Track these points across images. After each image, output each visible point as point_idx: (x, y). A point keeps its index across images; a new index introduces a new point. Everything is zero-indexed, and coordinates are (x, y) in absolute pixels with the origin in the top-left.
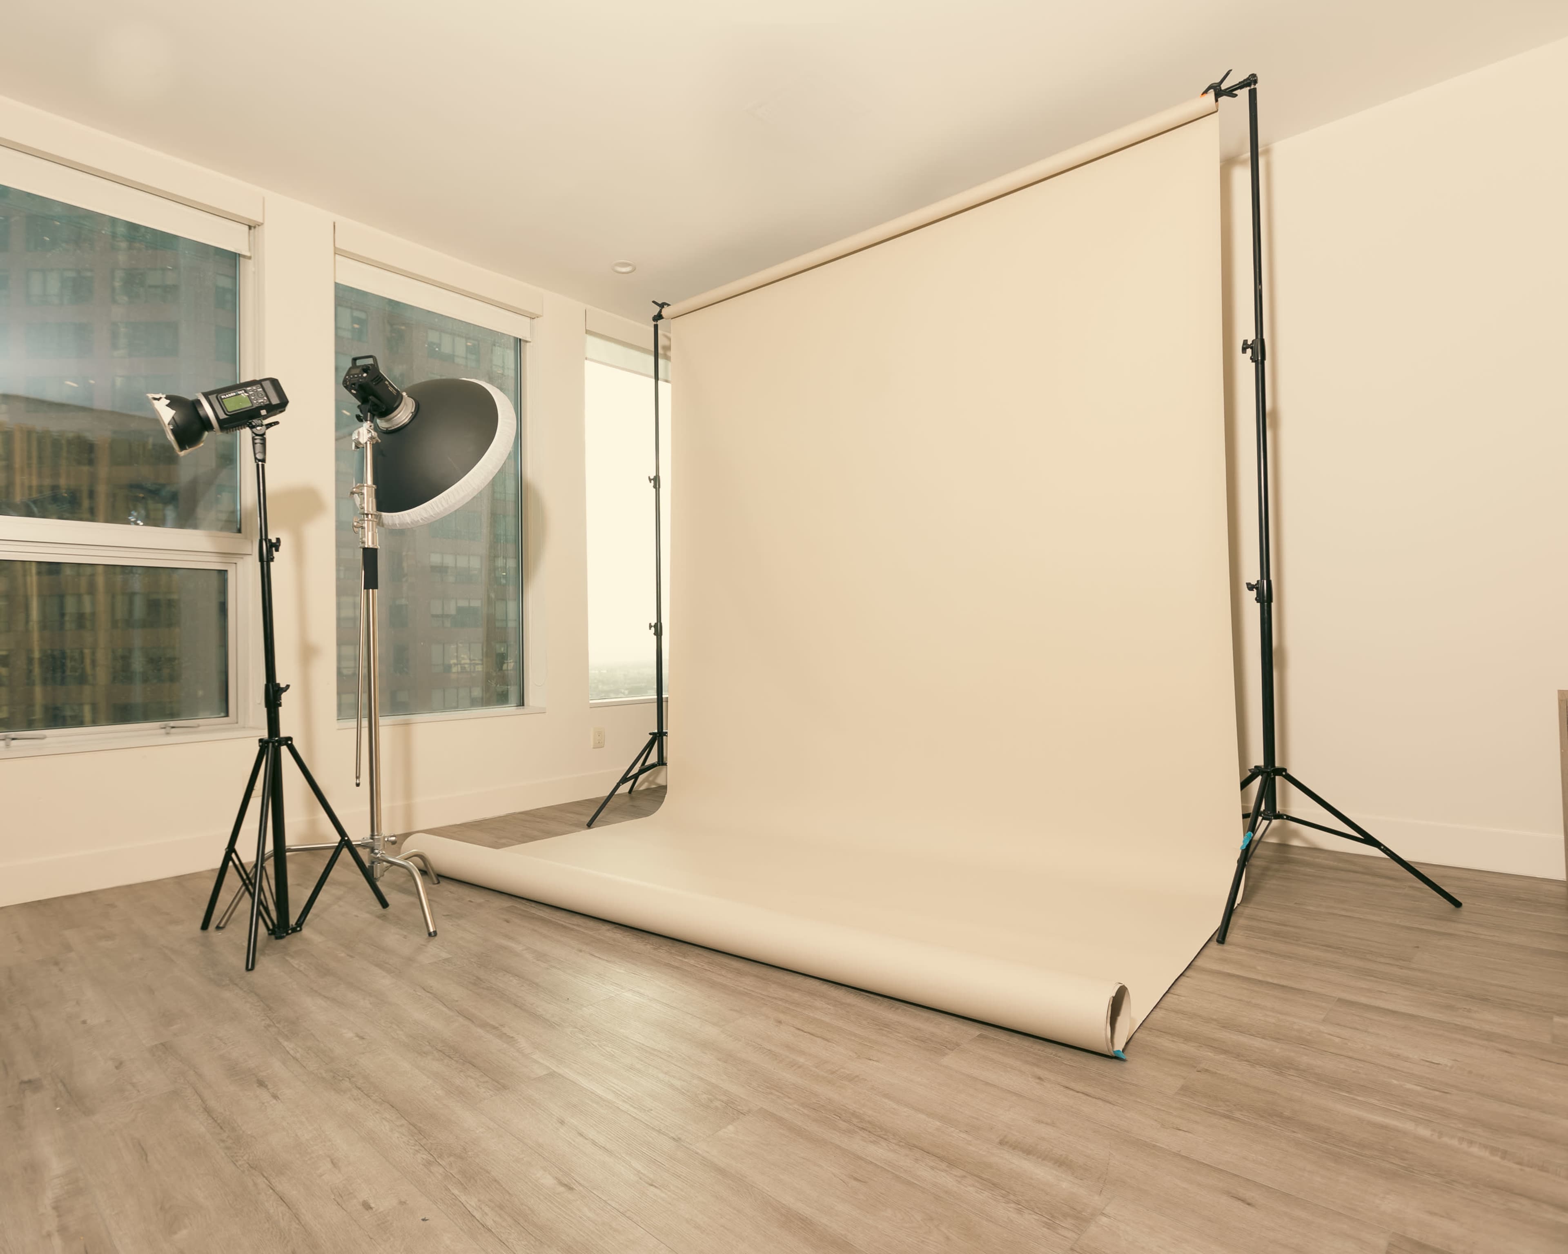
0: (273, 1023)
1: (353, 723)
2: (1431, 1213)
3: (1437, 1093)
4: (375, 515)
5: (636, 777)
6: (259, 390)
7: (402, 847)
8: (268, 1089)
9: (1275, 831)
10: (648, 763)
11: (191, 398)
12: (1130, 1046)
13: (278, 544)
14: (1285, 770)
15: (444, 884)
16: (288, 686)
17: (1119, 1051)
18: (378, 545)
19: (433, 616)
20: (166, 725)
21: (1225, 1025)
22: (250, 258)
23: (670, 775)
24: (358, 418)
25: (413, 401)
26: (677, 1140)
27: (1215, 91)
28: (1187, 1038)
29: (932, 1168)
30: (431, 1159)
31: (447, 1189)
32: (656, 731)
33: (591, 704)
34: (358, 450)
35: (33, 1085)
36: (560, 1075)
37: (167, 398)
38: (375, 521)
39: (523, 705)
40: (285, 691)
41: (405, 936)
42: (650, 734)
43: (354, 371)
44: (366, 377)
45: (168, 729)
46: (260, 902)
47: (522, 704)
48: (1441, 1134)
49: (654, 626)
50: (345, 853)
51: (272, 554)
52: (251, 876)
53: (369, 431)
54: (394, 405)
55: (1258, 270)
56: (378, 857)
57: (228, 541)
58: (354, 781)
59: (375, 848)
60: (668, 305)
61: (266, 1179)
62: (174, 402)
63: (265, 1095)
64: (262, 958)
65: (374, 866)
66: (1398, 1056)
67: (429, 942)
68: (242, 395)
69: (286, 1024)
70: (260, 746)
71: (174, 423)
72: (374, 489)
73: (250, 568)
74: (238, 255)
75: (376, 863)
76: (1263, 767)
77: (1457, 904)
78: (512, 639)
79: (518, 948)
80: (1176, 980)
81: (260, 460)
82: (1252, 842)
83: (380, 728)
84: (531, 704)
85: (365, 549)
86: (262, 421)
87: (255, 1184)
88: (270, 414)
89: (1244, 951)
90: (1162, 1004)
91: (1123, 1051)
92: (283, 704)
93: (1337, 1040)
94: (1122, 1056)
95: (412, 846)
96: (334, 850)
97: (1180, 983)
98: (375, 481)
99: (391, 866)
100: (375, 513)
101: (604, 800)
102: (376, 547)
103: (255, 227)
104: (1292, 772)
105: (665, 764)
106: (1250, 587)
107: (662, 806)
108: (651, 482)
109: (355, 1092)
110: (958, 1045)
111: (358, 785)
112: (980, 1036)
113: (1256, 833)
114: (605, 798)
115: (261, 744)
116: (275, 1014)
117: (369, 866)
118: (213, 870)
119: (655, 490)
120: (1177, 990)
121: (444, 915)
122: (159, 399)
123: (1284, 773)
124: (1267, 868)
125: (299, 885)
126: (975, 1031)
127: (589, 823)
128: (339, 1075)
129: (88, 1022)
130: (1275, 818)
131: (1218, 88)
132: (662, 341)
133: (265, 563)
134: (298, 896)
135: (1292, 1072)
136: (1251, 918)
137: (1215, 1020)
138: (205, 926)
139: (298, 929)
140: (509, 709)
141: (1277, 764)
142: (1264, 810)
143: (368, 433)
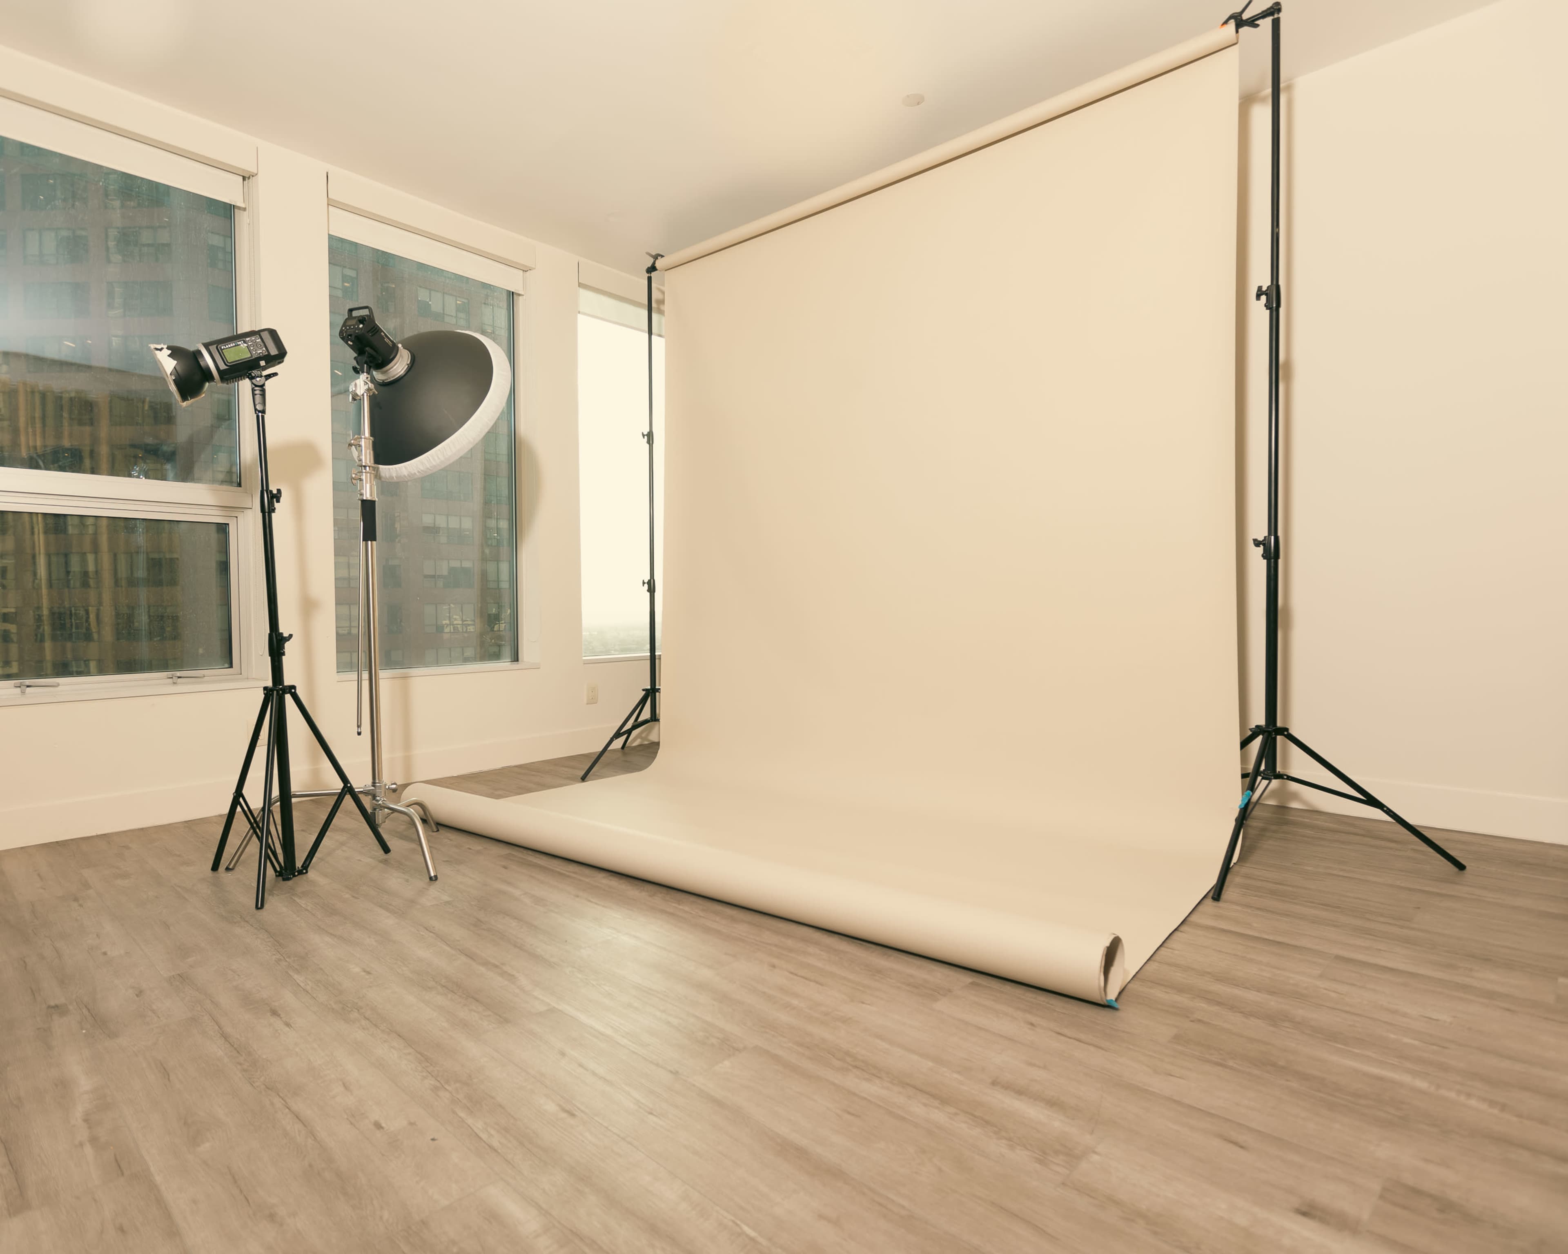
0: (284, 958)
1: (354, 676)
2: (1427, 1161)
3: (1435, 1047)
4: (372, 467)
5: (629, 732)
6: (257, 340)
7: (402, 797)
8: (281, 1018)
9: (1274, 793)
10: (641, 719)
11: (192, 348)
12: (1123, 996)
13: (279, 495)
14: (1287, 730)
15: (442, 831)
16: (291, 636)
17: (1112, 1000)
18: (376, 497)
19: (426, 576)
20: (173, 675)
21: (1220, 978)
22: (245, 209)
23: (664, 731)
24: (355, 370)
25: (409, 353)
26: (675, 1073)
27: (1236, 21)
28: (1180, 989)
29: (925, 1105)
30: (438, 1084)
31: (454, 1112)
32: (649, 687)
33: (584, 660)
34: (355, 402)
35: (59, 1009)
36: (560, 1011)
37: (168, 348)
38: (373, 474)
39: (518, 660)
40: (289, 640)
41: (408, 880)
42: (643, 690)
43: (350, 323)
44: (362, 328)
45: (175, 679)
46: (268, 846)
47: (516, 660)
48: (1438, 1087)
49: (648, 583)
50: (348, 799)
51: (273, 505)
52: (258, 820)
53: (365, 382)
54: (390, 357)
55: (1275, 212)
56: (380, 804)
57: (229, 495)
58: (356, 730)
59: (377, 795)
60: (662, 256)
61: (282, 1099)
62: (176, 352)
63: (278, 1024)
64: (271, 897)
65: (376, 812)
66: (1395, 1012)
67: (430, 885)
68: (242, 345)
69: (296, 959)
70: (264, 694)
71: (176, 373)
72: (371, 441)
73: (251, 521)
74: (232, 206)
75: (378, 810)
76: (1264, 727)
77: (1461, 867)
78: (506, 600)
79: (517, 893)
80: (1171, 934)
81: (259, 411)
82: (1250, 804)
83: (380, 680)
84: (525, 660)
85: (363, 501)
86: (261, 372)
87: (272, 1104)
88: (269, 365)
89: (1239, 908)
90: (1156, 957)
91: (1116, 1000)
92: (286, 653)
93: (1333, 995)
94: (1115, 1005)
95: (411, 796)
96: (336, 797)
97: (1174, 937)
98: (373, 433)
99: (392, 813)
100: (373, 465)
101: (596, 756)
102: (374, 499)
103: (249, 178)
104: (1294, 732)
105: (658, 720)
106: (1257, 543)
107: (655, 761)
108: (644, 438)
109: (364, 1022)
110: (950, 991)
111: (359, 734)
112: (972, 983)
113: (1255, 792)
114: (598, 754)
115: (265, 692)
116: (285, 950)
117: (371, 812)
118: (220, 816)
119: (648, 445)
120: (1169, 944)
121: (444, 861)
122: (161, 350)
123: (1286, 733)
124: (1264, 830)
125: (303, 830)
126: (967, 979)
127: (583, 776)
128: (347, 1006)
129: (109, 953)
130: (1275, 778)
131: (1239, 18)
132: (655, 295)
133: (267, 514)
134: (303, 841)
135: (1287, 1024)
136: (1247, 876)
137: (1209, 973)
138: (215, 867)
139: (304, 871)
140: (504, 664)
141: (1279, 724)
142: (1264, 770)
143: (365, 384)
